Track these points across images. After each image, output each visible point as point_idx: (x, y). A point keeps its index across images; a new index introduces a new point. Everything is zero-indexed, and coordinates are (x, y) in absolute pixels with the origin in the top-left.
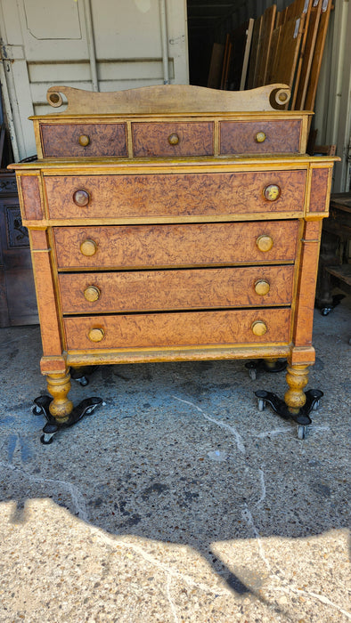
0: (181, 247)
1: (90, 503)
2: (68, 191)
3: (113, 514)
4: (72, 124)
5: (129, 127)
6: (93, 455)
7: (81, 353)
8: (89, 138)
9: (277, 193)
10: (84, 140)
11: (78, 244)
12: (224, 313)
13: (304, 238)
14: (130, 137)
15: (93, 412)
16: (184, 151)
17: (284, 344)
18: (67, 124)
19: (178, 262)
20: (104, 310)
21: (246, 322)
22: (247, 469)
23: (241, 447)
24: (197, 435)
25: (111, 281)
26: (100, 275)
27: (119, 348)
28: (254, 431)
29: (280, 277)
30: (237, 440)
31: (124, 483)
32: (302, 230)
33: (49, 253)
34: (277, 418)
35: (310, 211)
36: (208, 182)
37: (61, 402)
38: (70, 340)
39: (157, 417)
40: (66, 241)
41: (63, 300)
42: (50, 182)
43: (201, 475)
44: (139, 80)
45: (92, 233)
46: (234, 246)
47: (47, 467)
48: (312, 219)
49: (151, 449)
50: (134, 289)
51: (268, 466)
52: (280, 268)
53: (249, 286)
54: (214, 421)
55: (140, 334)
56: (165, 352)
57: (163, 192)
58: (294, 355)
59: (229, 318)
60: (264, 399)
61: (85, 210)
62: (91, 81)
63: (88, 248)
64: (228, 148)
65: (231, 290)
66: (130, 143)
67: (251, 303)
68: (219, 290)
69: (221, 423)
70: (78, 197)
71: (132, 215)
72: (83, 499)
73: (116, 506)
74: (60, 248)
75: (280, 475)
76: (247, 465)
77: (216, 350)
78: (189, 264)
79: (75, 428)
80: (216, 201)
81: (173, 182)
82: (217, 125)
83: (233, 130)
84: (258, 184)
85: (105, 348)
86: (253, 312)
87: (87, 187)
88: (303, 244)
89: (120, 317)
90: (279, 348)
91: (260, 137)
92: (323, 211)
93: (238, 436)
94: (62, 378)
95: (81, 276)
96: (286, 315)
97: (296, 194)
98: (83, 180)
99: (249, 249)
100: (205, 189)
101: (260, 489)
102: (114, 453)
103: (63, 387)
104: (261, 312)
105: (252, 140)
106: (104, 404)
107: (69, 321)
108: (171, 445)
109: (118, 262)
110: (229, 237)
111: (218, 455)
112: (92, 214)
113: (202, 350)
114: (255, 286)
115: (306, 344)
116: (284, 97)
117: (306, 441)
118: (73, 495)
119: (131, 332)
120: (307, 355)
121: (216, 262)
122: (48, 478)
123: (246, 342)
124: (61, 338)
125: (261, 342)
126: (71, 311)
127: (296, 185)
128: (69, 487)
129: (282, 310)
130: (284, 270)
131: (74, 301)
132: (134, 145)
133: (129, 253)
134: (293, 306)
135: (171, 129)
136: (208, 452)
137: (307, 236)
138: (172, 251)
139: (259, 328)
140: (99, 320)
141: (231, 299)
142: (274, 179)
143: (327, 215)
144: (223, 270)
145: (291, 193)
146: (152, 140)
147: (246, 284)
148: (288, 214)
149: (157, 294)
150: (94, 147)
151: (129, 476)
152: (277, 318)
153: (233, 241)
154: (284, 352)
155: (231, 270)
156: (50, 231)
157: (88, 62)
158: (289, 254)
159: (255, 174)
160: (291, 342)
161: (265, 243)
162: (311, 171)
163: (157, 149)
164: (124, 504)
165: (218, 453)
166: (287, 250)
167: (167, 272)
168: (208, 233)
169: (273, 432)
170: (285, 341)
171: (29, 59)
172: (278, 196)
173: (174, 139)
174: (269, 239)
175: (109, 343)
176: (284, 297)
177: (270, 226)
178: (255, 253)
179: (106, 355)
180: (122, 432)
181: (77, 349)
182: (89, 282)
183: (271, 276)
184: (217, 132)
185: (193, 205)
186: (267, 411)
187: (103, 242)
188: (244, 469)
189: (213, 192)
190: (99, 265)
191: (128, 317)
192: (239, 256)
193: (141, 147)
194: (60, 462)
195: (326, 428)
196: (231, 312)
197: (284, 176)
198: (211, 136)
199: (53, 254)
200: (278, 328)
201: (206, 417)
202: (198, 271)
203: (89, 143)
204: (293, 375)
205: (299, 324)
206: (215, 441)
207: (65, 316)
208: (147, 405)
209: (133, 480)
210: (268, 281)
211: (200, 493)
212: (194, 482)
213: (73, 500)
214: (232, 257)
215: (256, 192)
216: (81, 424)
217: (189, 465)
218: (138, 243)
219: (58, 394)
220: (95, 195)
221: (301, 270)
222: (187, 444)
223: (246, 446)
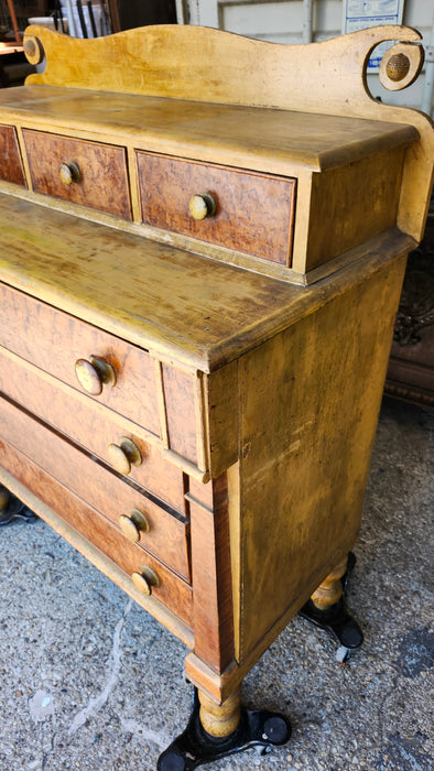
5: (20, 136)
13: (185, 489)
14: (23, 154)
22: (35, 764)
23: (80, 719)
24: (68, 650)
28: (131, 706)
30: (92, 703)
35: (171, 448)
36: (12, 304)
39: (75, 579)
54: (117, 641)
64: (155, 213)
69: (117, 653)
76: (45, 759)
82: (132, 156)
88: (185, 501)
91: (197, 207)
92: (196, 464)
93: (103, 697)
108: (27, 640)
111: (44, 703)
115: (211, 665)
120: (206, 681)
127: (142, 379)
130: (171, 521)
136: (42, 687)
142: (101, 345)
145: (135, 390)
146: (49, 167)
159: (70, 319)
163: (57, 185)
165: (48, 701)
166: (168, 489)
169: (148, 734)
173: (63, 174)
183: (154, 516)
184: (132, 171)
188: (32, 758)
193: (38, 175)
197: (118, 349)
198: (124, 179)
201: (118, 629)
206: (70, 680)
210: (148, 521)
222: (41, 654)
223: (87, 723)
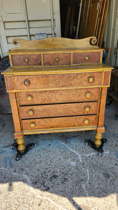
0: (60, 97)
1: (33, 183)
2: (22, 81)
3: (41, 187)
4: (22, 55)
5: (42, 56)
6: (33, 165)
7: (28, 131)
8: (28, 59)
9: (93, 80)
10: (27, 60)
11: (26, 97)
12: (75, 117)
13: (101, 93)
14: (42, 59)
15: (32, 148)
16: (61, 63)
17: (94, 126)
18: (21, 55)
19: (60, 102)
20: (35, 117)
21: (82, 120)
22: (83, 169)
23: (81, 160)
24: (67, 156)
25: (37, 108)
26: (33, 106)
27: (41, 129)
28: (85, 154)
29: (93, 106)
30: (80, 158)
31: (44, 175)
32: (101, 90)
33: (16, 100)
34: (92, 149)
35: (104, 85)
36: (69, 77)
37: (21, 146)
38: (24, 127)
39: (53, 149)
40: (22, 96)
41: (21, 115)
42: (16, 78)
43: (69, 171)
44: (43, 27)
45: (30, 93)
46: (78, 96)
47: (18, 169)
48: (104, 88)
49: (52, 162)
50: (45, 110)
51: (90, 167)
52: (93, 103)
53: (83, 108)
54: (72, 150)
55: (47, 124)
56: (55, 130)
57: (55, 80)
58: (98, 130)
59: (77, 118)
60: (88, 142)
61: (28, 86)
62: (26, 28)
63: (29, 98)
64: (76, 62)
65: (77, 110)
66: (42, 61)
67: (84, 114)
68: (73, 110)
69: (74, 151)
70: (26, 83)
71: (44, 88)
72: (31, 181)
73: (41, 184)
74: (20, 98)
75: (93, 171)
76: (83, 167)
77: (72, 128)
78: (63, 102)
79: (26, 154)
80: (72, 83)
81: (58, 77)
82: (72, 54)
83: (78, 56)
84: (87, 77)
85: (35, 129)
86: (84, 116)
87: (29, 79)
88: (101, 95)
89: (40, 119)
90: (93, 127)
91: (87, 58)
92: (108, 85)
93: (80, 156)
94: (22, 139)
95: (27, 107)
96: (95, 117)
97: (99, 80)
98: (27, 77)
99: (83, 97)
100: (68, 79)
101: (87, 176)
102: (40, 164)
103: (22, 142)
104: (87, 116)
105: (84, 59)
106: (35, 145)
107: (23, 121)
108: (58, 160)
109: (39, 102)
110: (77, 93)
111: (73, 164)
112: (31, 88)
113: (68, 129)
114: (85, 109)
115: (102, 126)
116: (94, 41)
117: (102, 157)
118: (27, 180)
119: (44, 124)
120: (102, 130)
121: (72, 101)
122: (19, 174)
123: (82, 126)
124: (21, 127)
125: (87, 126)
126: (24, 118)
127: (99, 77)
128: (26, 177)
129: (94, 116)
130: (95, 103)
131: (25, 115)
132: (44, 61)
133: (43, 99)
134: (98, 114)
135: (56, 56)
136: (70, 162)
137: (102, 93)
138: (57, 98)
139: (86, 122)
140: (34, 120)
141: (77, 113)
142: (92, 75)
143: (109, 86)
144: (75, 104)
145: (97, 79)
146: (50, 60)
147: (82, 108)
148: (96, 86)
149: (53, 112)
150: (30, 62)
151: (45, 173)
152: (92, 118)
153: (78, 95)
154: (94, 129)
155: (77, 104)
156: (16, 93)
157: (25, 21)
158: (96, 98)
159: (85, 74)
160: (97, 125)
161: (88, 95)
162: (104, 72)
163: (52, 62)
164: (44, 183)
165: (73, 163)
166: (96, 97)
167: (56, 105)
168: (70, 92)
169: (91, 154)
170: (95, 125)
171: (4, 21)
172: (93, 81)
173: (57, 59)
174: (90, 94)
175: (37, 127)
176: (95, 111)
177: (90, 90)
178: (85, 98)
179: (36, 131)
180: (42, 155)
181: (26, 130)
182: (30, 109)
183: (91, 105)
184: (72, 56)
185: (65, 84)
186: (89, 146)
187: (34, 96)
188: (82, 169)
189: (71, 80)
190: (33, 103)
191: (43, 119)
192: (80, 99)
193: (46, 62)
194: (22, 167)
195: (108, 152)
196: (77, 117)
197: (95, 74)
198: (70, 58)
199: (18, 100)
200: (93, 122)
201: (69, 149)
202: (66, 104)
203: (28, 61)
204: (97, 136)
205: (99, 120)
206: (72, 158)
207: (22, 119)
208: (50, 145)
209: (46, 174)
210: (89, 107)
211: (68, 178)
212: (66, 174)
213: (28, 182)
214: (77, 100)
215: (86, 79)
216: (28, 153)
217: (64, 168)
218: (46, 96)
219: (20, 144)
220: (31, 82)
221: (100, 103)
222: (63, 160)
223: (82, 160)
